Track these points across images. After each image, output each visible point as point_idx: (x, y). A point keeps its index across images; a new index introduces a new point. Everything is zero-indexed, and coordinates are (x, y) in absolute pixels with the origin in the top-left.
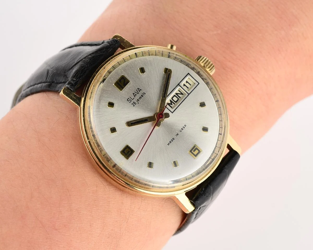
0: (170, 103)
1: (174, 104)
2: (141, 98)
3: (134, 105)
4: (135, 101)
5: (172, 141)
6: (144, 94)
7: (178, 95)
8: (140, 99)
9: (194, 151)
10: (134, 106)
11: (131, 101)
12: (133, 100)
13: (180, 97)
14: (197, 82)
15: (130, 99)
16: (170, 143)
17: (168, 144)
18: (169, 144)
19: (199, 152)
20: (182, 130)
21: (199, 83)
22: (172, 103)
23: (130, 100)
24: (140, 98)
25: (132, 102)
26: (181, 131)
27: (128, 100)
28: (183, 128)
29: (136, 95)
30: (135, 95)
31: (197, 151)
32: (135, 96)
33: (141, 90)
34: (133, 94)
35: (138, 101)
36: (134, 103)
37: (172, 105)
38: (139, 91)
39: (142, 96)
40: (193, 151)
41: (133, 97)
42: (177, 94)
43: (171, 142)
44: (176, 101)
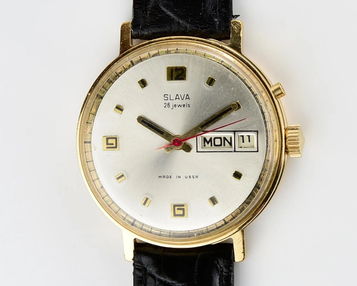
0: (208, 141)
1: (211, 145)
2: (181, 107)
3: (167, 106)
4: (172, 103)
5: (167, 178)
6: (187, 106)
7: (226, 141)
8: (178, 107)
9: (178, 209)
10: (165, 107)
11: (167, 100)
12: (170, 100)
13: (224, 145)
14: (258, 148)
15: (169, 97)
16: (163, 177)
17: (159, 177)
18: (161, 177)
19: (183, 215)
20: (188, 177)
21: (258, 151)
22: (210, 143)
23: (167, 97)
24: (180, 105)
25: (167, 102)
26: (186, 177)
27: (165, 96)
28: (192, 177)
29: (179, 99)
30: (177, 97)
31: (181, 212)
32: (176, 99)
33: (189, 98)
34: (177, 95)
35: (175, 106)
36: (168, 105)
37: (208, 144)
38: (186, 98)
39: (183, 106)
40: (176, 208)
41: (173, 97)
42: (225, 139)
43: (165, 177)
44: (216, 144)
